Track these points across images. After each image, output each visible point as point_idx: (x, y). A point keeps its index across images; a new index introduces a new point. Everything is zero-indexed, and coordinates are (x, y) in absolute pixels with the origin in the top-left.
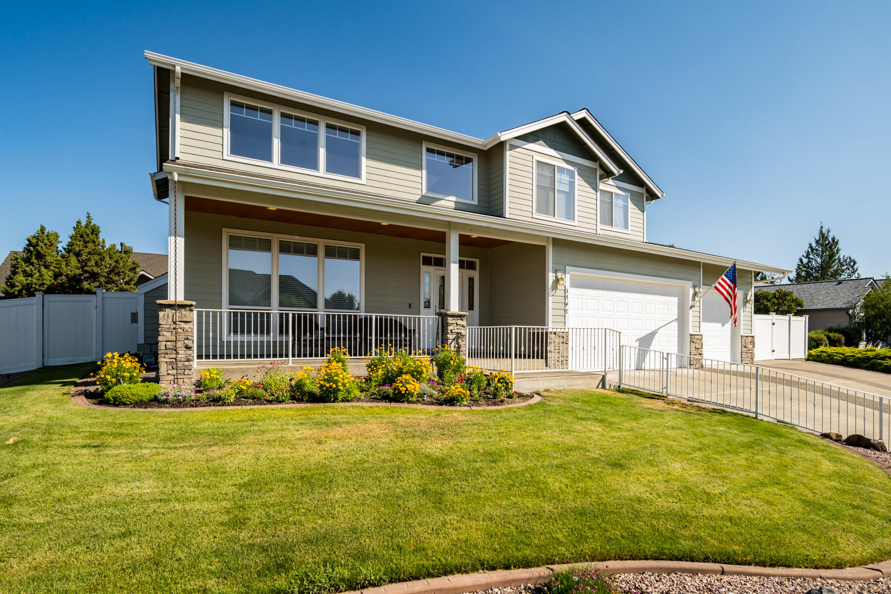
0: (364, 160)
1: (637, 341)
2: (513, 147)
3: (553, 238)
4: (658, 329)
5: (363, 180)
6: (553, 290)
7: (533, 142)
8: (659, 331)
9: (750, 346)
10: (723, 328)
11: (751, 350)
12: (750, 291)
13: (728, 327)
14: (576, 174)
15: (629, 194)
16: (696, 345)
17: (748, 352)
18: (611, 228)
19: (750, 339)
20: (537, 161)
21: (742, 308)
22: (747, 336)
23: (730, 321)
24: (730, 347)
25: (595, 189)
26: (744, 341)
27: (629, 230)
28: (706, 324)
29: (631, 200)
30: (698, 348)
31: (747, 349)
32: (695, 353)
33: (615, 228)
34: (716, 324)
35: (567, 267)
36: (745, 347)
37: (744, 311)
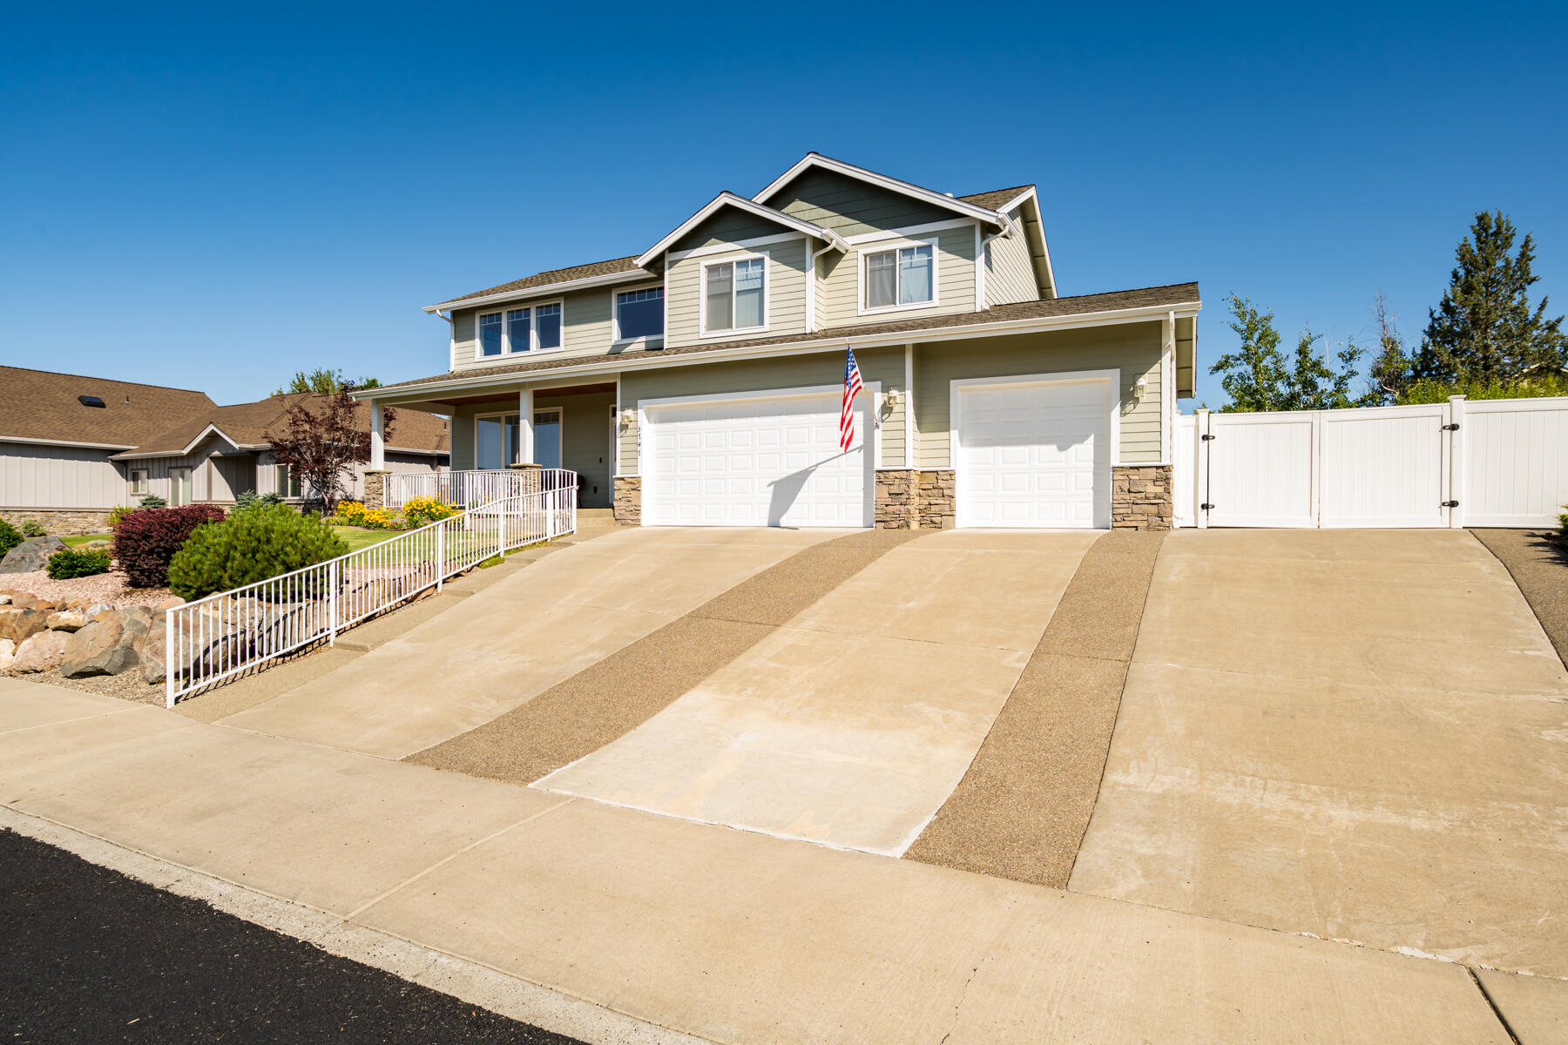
0: (562, 328)
1: (769, 485)
2: (672, 264)
4: (817, 465)
5: (562, 347)
6: (622, 430)
7: (700, 245)
8: (819, 469)
9: (1152, 489)
10: (1063, 453)
11: (1155, 498)
12: (1157, 365)
13: (1084, 451)
14: (767, 260)
15: (936, 240)
16: (891, 487)
17: (1140, 502)
18: (891, 308)
19: (1153, 473)
20: (706, 267)
21: (1118, 408)
22: (1138, 468)
23: (1092, 437)
24: (1091, 492)
25: (803, 269)
26: (1122, 478)
27: (936, 301)
28: (999, 449)
29: (941, 247)
30: (897, 494)
31: (1139, 495)
32: (889, 501)
33: (899, 307)
34: (1035, 448)
35: (639, 402)
36: (1129, 491)
37: (1125, 414)
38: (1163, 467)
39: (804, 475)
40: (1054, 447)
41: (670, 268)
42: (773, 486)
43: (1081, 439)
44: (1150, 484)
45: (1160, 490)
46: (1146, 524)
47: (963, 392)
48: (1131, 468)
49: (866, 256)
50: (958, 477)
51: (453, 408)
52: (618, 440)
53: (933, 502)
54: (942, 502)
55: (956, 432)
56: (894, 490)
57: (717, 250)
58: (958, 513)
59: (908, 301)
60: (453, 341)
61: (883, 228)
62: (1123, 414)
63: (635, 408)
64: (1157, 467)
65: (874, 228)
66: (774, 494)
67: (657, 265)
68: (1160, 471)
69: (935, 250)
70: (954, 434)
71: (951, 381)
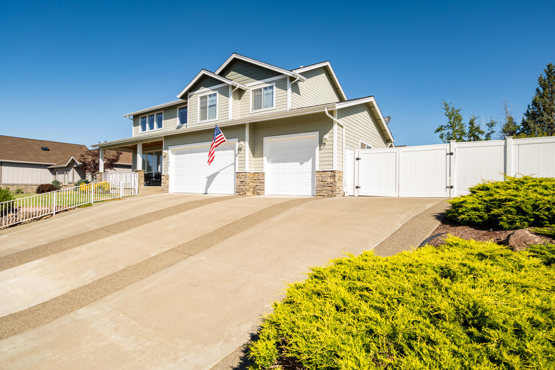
0: (163, 121)
2: (190, 96)
3: (165, 136)
5: (163, 128)
6: (164, 158)
7: (198, 89)
8: (221, 172)
9: (330, 180)
10: (302, 165)
11: (330, 184)
12: (332, 130)
13: (308, 164)
14: (218, 94)
15: (274, 84)
16: (241, 179)
17: (325, 185)
18: (260, 110)
19: (330, 174)
20: (200, 97)
21: (318, 147)
22: (324, 171)
23: (311, 159)
24: (311, 181)
25: (228, 97)
26: (319, 175)
27: (274, 107)
28: (281, 164)
29: (276, 86)
30: (242, 182)
31: (325, 183)
32: (240, 184)
33: (263, 110)
34: (292, 163)
35: (169, 147)
36: (322, 181)
37: (321, 150)
38: (333, 171)
39: (217, 174)
40: (298, 163)
41: (189, 98)
42: (207, 179)
43: (307, 161)
44: (329, 178)
45: (332, 180)
46: (327, 194)
47: (268, 142)
48: (322, 171)
49: (252, 91)
50: (266, 175)
51: (133, 150)
52: (163, 161)
53: (258, 185)
54: (260, 185)
55: (265, 157)
56: (242, 180)
57: (203, 91)
58: (266, 189)
59: (266, 108)
60: (133, 126)
61: (258, 80)
62: (320, 150)
63: (168, 149)
64: (331, 171)
65: (255, 80)
66: (208, 181)
67: (185, 97)
68: (332, 173)
69: (274, 87)
70: (265, 158)
71: (264, 138)
